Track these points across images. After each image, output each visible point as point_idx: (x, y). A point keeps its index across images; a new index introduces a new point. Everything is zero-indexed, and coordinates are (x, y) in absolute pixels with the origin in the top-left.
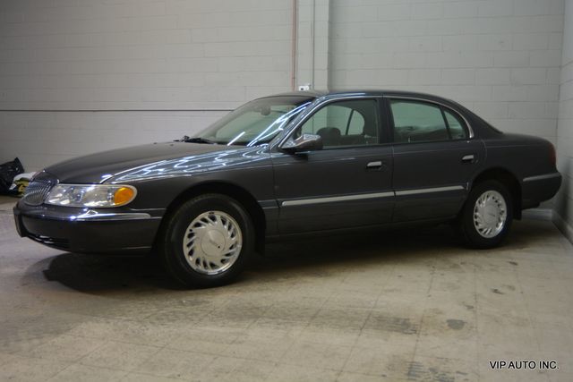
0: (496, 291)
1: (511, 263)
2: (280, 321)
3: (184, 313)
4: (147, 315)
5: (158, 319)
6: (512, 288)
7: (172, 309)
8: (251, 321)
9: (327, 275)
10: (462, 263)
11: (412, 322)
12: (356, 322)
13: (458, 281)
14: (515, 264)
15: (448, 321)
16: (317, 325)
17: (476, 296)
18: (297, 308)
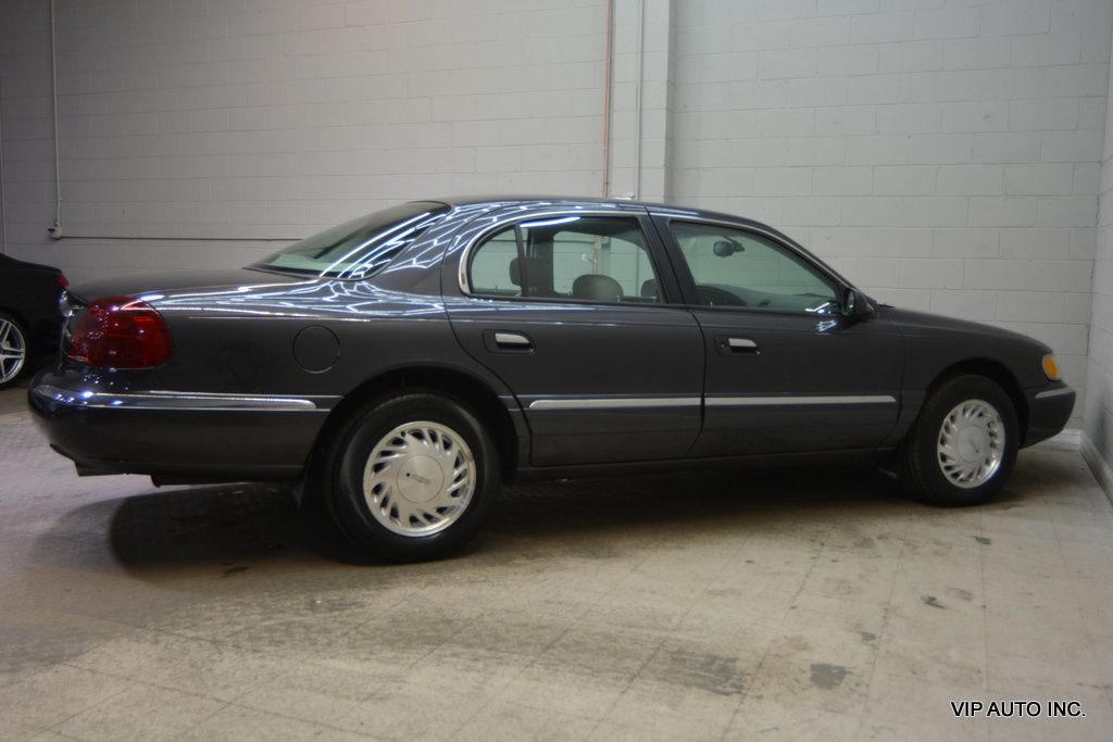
0: (931, 601)
1: (978, 539)
2: (482, 652)
3: (307, 627)
4: (237, 628)
5: (251, 638)
6: (966, 596)
7: (288, 617)
8: (426, 648)
9: (611, 555)
10: (880, 538)
11: (739, 665)
12: (627, 663)
13: (861, 577)
14: (986, 541)
15: (815, 667)
16: (547, 666)
17: (888, 610)
18: (525, 625)
